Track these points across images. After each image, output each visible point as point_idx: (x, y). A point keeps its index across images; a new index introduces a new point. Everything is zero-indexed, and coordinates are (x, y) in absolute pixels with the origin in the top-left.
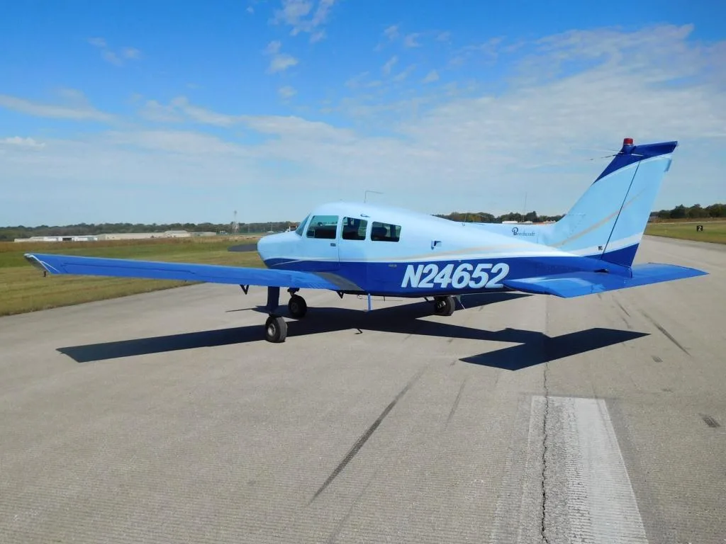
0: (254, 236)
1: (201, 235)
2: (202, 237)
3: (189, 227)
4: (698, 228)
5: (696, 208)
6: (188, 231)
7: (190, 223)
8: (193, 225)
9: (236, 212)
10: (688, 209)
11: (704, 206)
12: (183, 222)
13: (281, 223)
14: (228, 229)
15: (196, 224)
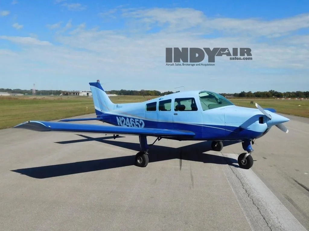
0: (44, 97)
1: (16, 95)
2: (16, 96)
3: (8, 91)
4: (251, 102)
5: (250, 93)
6: (9, 93)
7: (9, 89)
8: (10, 90)
9: (34, 84)
10: (246, 93)
11: (253, 92)
12: (5, 88)
13: (57, 91)
14: (30, 93)
15: (12, 89)
